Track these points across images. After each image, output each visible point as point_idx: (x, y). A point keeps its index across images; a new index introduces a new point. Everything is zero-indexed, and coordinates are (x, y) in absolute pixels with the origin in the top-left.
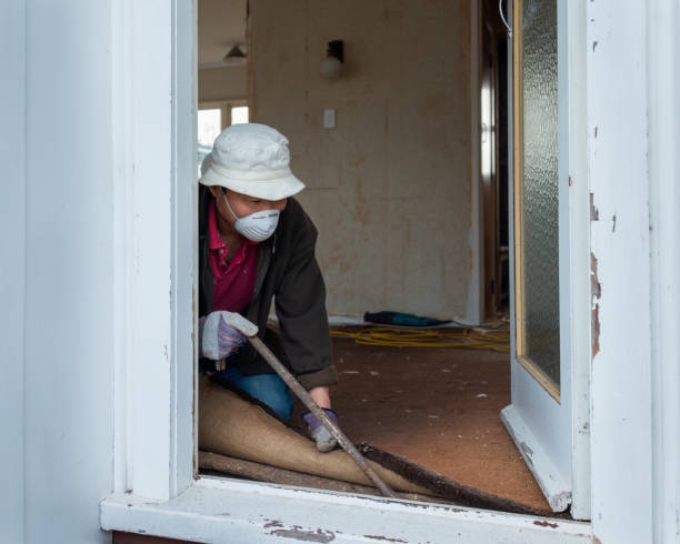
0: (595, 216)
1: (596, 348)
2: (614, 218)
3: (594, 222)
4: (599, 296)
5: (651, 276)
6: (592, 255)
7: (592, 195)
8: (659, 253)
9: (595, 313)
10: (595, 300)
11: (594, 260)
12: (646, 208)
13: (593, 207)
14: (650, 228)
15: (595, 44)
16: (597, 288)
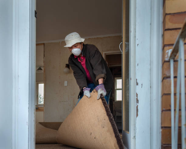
0: (137, 84)
1: (137, 115)
2: (142, 85)
3: (137, 86)
4: (138, 103)
5: (150, 98)
6: (137, 93)
7: (137, 79)
8: (152, 93)
9: (137, 107)
10: (137, 104)
11: (137, 95)
12: (150, 82)
13: (137, 82)
14: (151, 87)
15: (138, 45)
16: (137, 101)
